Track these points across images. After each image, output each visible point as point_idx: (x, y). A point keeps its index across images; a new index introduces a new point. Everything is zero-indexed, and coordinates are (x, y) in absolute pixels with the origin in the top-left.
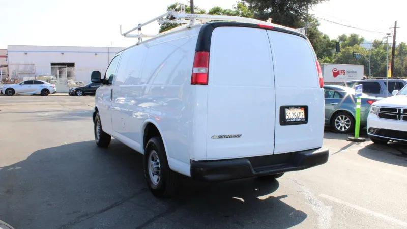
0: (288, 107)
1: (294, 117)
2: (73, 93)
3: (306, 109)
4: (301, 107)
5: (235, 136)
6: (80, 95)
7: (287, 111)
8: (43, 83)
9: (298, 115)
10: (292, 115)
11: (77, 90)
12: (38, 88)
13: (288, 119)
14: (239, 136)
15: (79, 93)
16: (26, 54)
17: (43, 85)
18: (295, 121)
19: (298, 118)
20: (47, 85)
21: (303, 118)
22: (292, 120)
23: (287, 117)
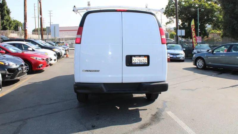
0: (135, 56)
1: (138, 62)
3: (148, 57)
4: (145, 56)
5: (95, 71)
7: (133, 58)
9: (142, 60)
10: (137, 61)
13: (134, 63)
14: (98, 71)
18: (139, 64)
19: (142, 63)
21: (146, 63)
22: (136, 64)
23: (133, 62)
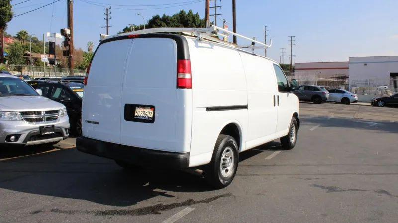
0: (139, 106)
1: (142, 115)
2: (375, 103)
3: (154, 109)
4: (151, 107)
5: (95, 123)
6: (381, 106)
7: (137, 109)
8: (344, 92)
9: (147, 114)
10: (141, 113)
11: (379, 100)
12: (339, 96)
13: (136, 116)
14: (98, 123)
15: (380, 103)
16: (365, 65)
17: (345, 94)
18: (142, 119)
19: (146, 117)
20: (348, 94)
21: (150, 118)
22: (139, 118)
23: (136, 115)
